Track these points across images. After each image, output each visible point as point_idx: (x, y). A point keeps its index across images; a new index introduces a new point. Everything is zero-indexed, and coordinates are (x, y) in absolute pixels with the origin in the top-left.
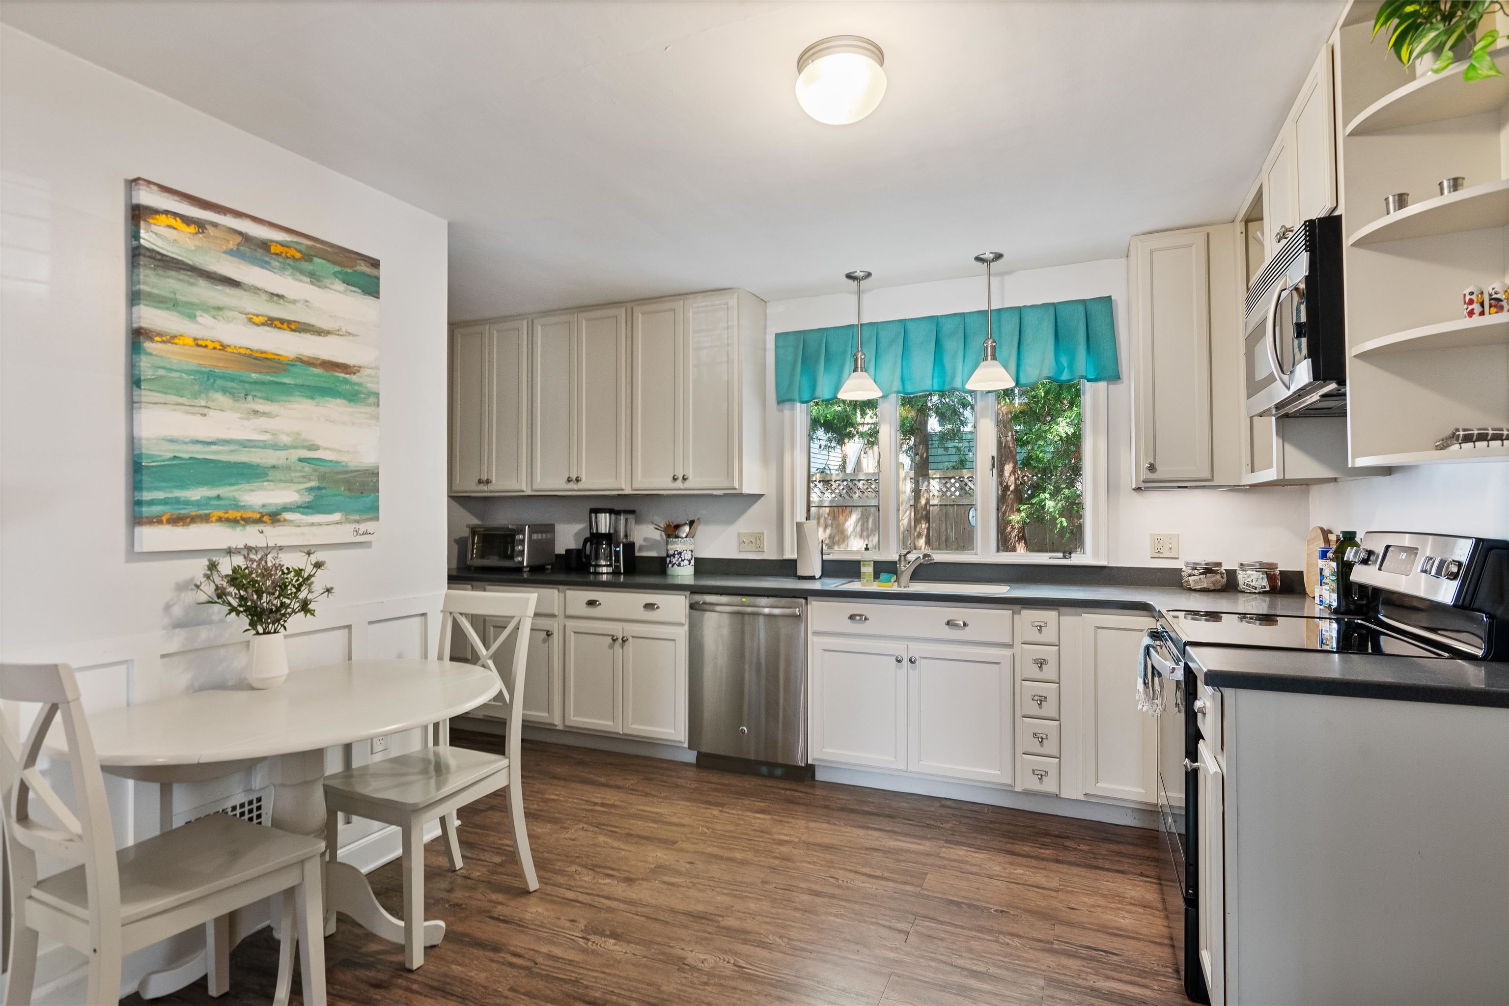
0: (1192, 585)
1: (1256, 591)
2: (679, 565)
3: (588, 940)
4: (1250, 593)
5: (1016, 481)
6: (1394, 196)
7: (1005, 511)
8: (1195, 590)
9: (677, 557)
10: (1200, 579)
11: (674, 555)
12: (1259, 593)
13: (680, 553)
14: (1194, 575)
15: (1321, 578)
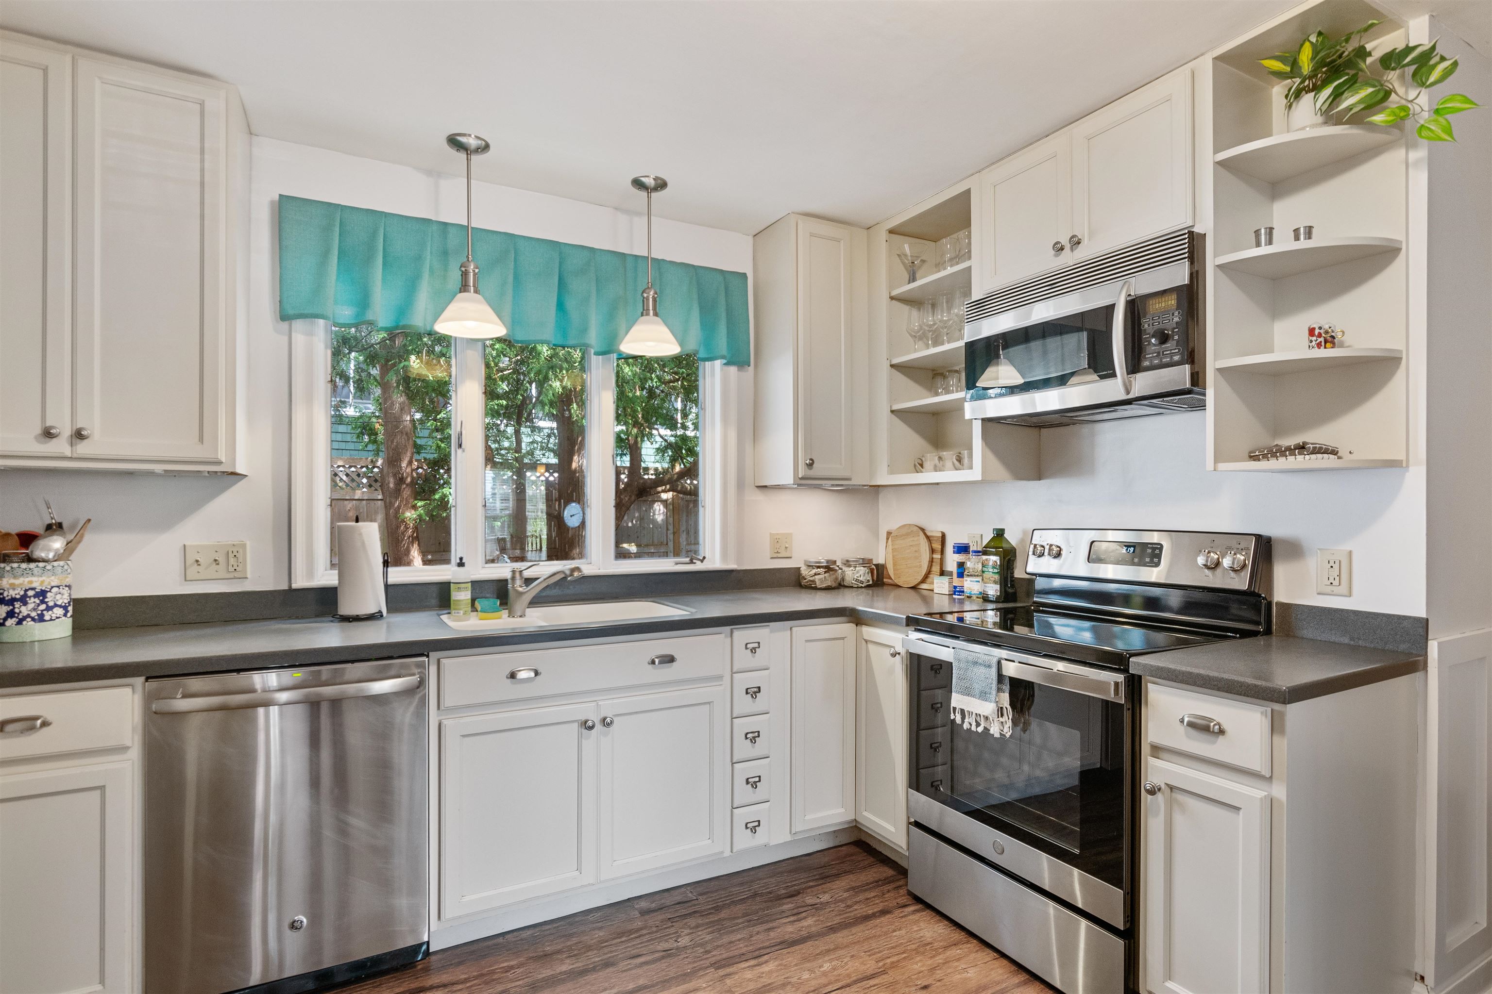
0: (819, 585)
1: (863, 586)
2: (41, 618)
4: (858, 587)
5: (412, 473)
6: (1266, 228)
7: (399, 507)
8: (821, 589)
9: (32, 602)
10: (825, 577)
11: (23, 600)
12: (865, 587)
13: (42, 594)
14: (819, 574)
15: (960, 571)
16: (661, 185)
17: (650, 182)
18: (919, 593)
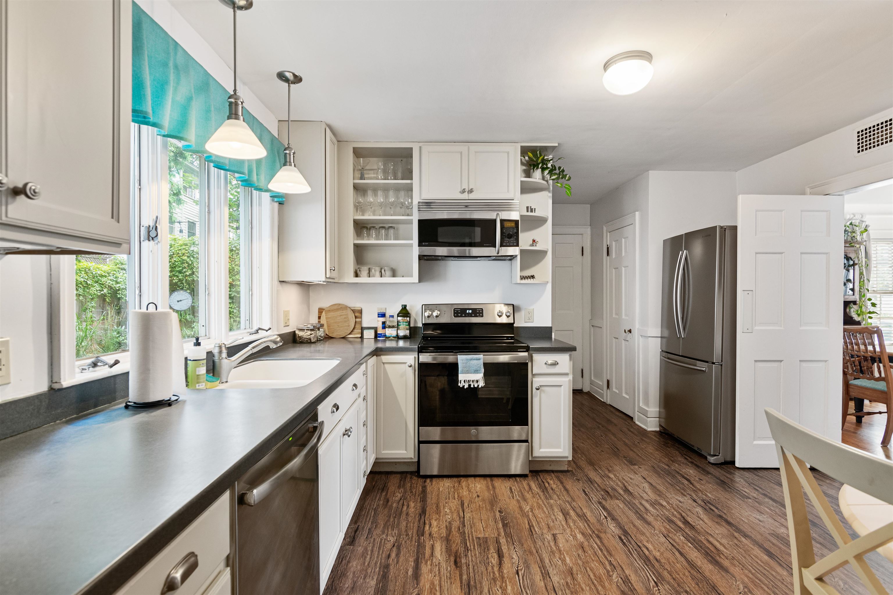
0: (313, 340)
3: (657, 586)
14: (312, 334)
15: (383, 326)
16: (298, 79)
17: (289, 76)
18: (347, 340)
